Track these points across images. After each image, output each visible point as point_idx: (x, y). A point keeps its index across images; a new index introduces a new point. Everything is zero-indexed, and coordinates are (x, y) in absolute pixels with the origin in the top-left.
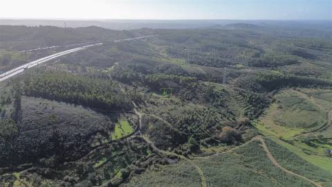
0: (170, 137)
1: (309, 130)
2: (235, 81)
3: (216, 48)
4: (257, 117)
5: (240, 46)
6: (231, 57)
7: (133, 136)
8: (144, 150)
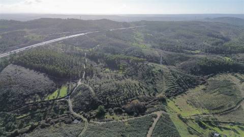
0: (87, 103)
1: (212, 112)
2: (182, 63)
3: (185, 36)
4: (176, 95)
5: (209, 36)
6: (194, 44)
7: (63, 99)
8: (63, 110)
